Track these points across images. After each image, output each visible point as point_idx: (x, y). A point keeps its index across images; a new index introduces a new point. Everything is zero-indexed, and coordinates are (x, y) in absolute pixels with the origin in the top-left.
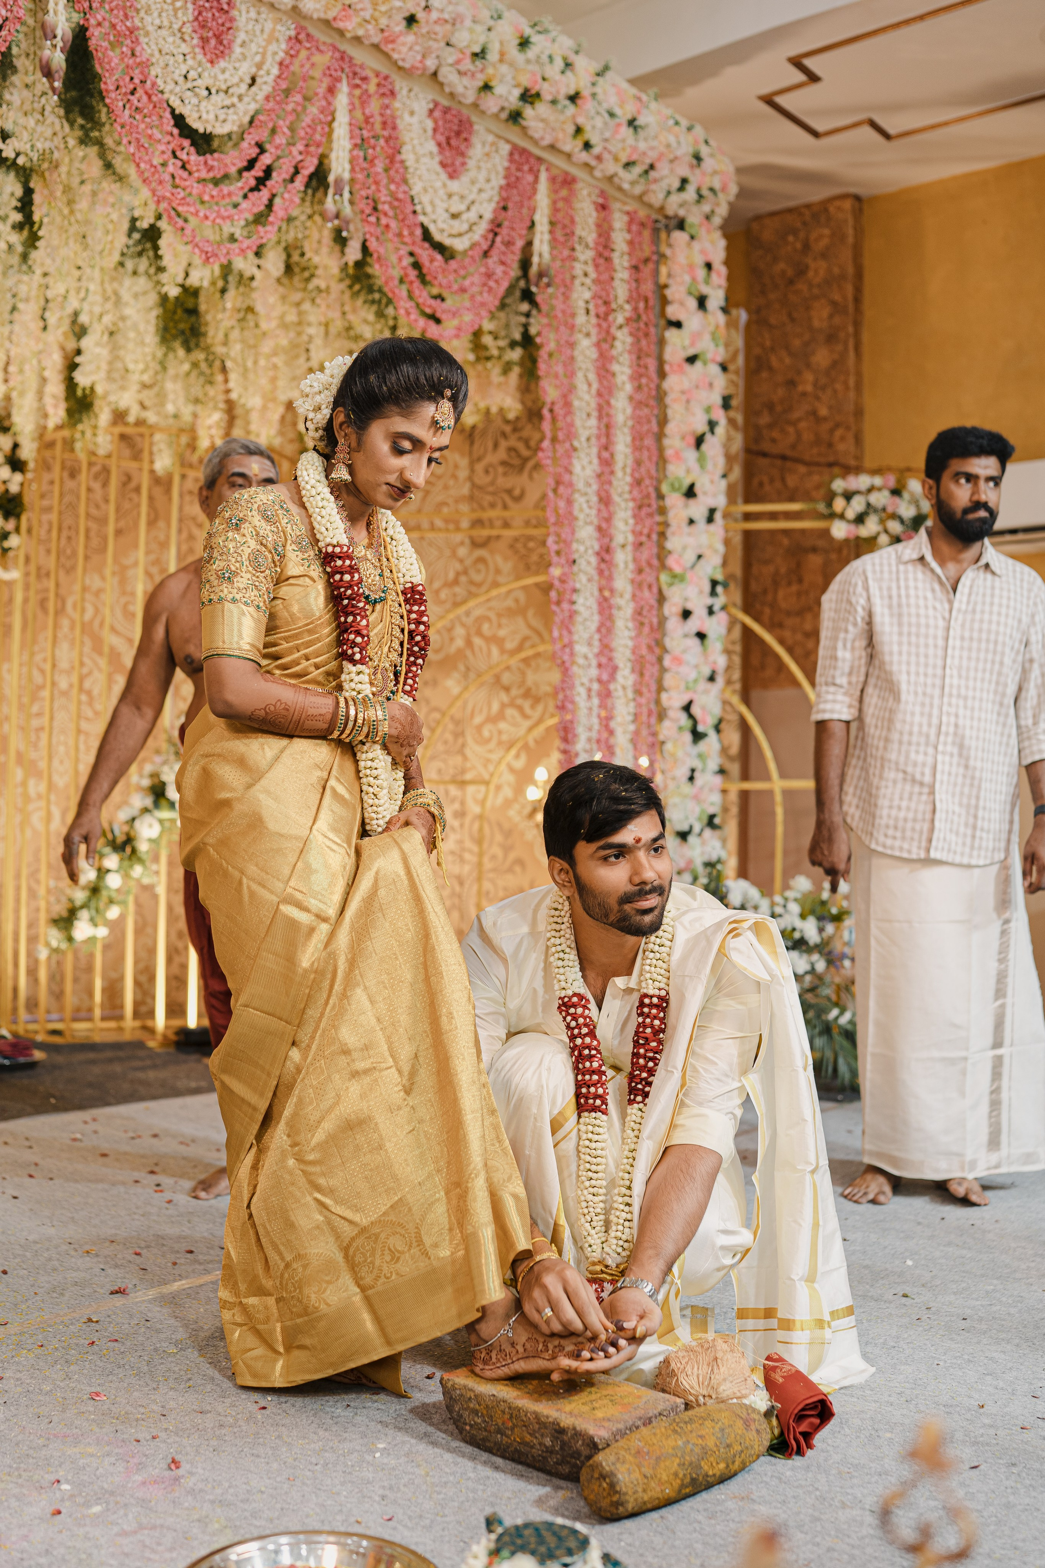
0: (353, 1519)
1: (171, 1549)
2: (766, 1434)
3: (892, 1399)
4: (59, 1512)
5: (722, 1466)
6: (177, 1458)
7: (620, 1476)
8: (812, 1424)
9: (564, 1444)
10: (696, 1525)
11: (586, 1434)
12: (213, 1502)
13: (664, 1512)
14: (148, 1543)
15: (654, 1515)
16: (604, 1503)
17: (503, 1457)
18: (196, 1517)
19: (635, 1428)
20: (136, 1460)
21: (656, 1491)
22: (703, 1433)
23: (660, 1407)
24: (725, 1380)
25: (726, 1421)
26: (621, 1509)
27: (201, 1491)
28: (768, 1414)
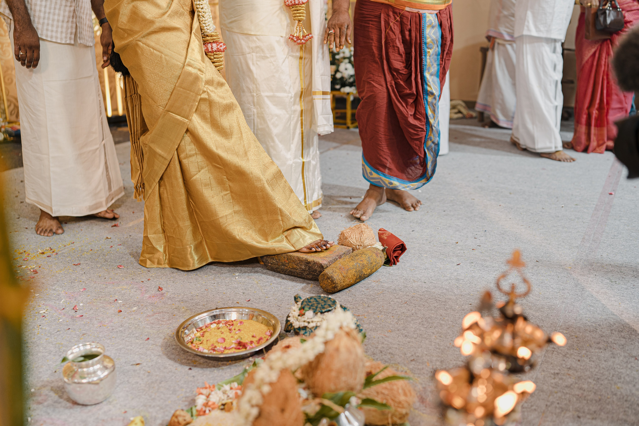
0: (235, 302)
1: (169, 320)
2: (382, 258)
3: (424, 242)
4: (121, 311)
5: (369, 271)
6: (161, 286)
7: (335, 277)
8: (398, 253)
9: (310, 268)
10: (362, 292)
11: (319, 263)
12: (179, 301)
13: (349, 289)
14: (159, 318)
15: (346, 290)
16: (329, 288)
17: (285, 274)
18: (174, 307)
19: (335, 260)
20: (144, 289)
21: (347, 282)
22: (362, 259)
23: (344, 251)
24: (366, 239)
25: (369, 254)
26: (336, 289)
27: (173, 298)
28: (383, 251)
